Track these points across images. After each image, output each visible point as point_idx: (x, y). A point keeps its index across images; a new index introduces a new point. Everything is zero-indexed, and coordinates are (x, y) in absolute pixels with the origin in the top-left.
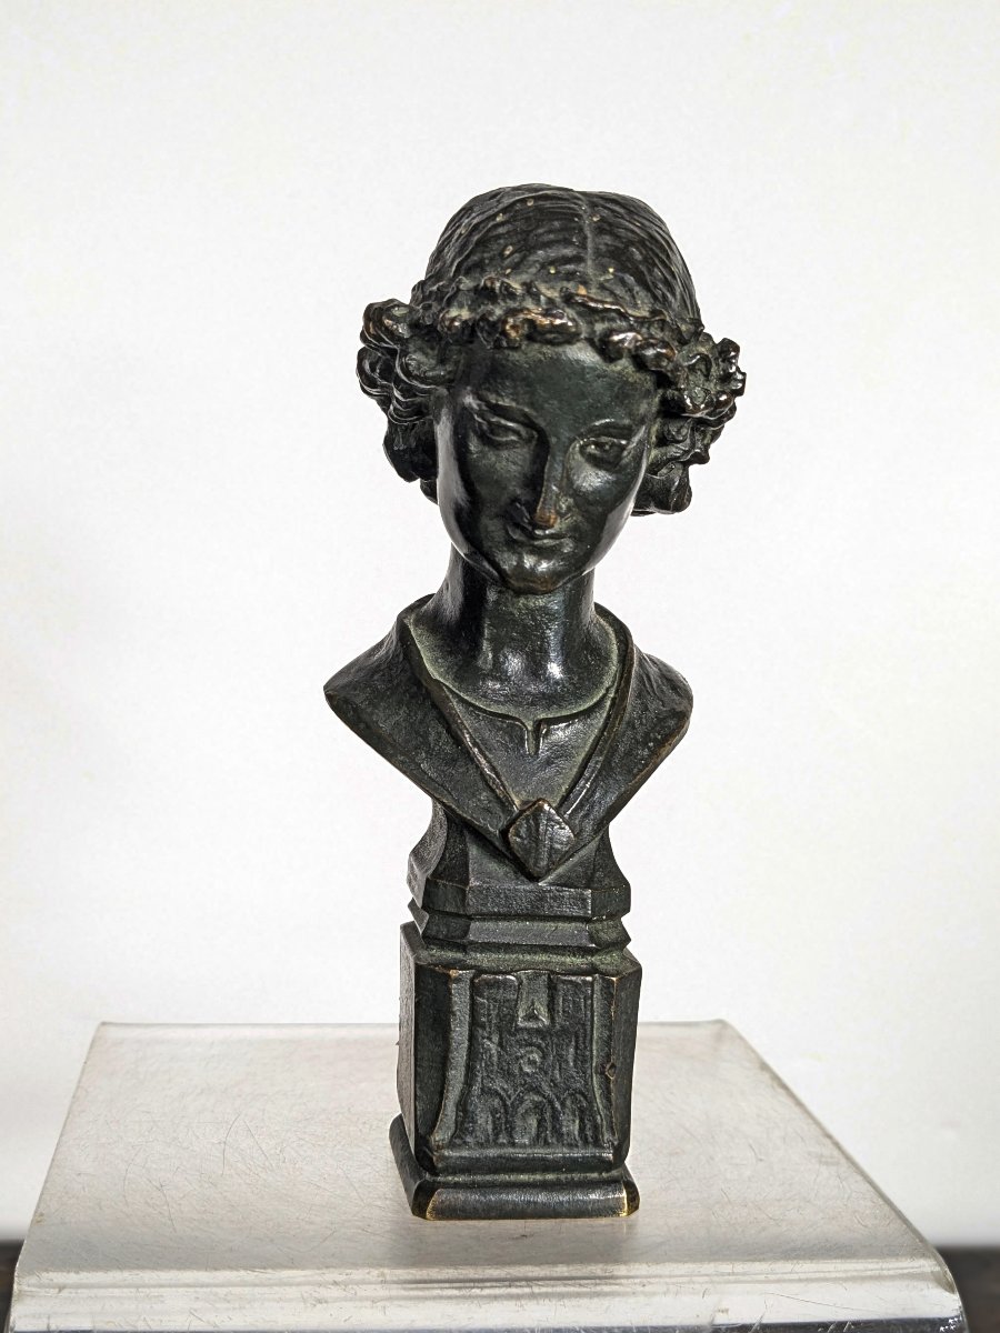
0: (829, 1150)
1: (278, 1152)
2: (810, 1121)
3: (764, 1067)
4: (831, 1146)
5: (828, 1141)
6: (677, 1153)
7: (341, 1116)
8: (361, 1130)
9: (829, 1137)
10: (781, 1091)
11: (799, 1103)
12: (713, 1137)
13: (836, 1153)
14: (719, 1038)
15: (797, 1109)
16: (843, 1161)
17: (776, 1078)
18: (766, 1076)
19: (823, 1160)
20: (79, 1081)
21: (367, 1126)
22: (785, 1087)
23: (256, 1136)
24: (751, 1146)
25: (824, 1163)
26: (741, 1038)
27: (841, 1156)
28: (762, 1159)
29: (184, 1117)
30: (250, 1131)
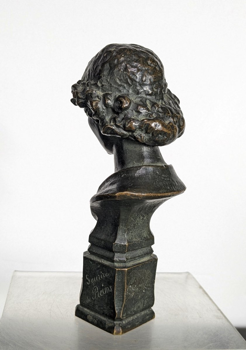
0: (220, 314)
2: (214, 305)
3: (201, 287)
4: (220, 313)
5: (219, 311)
6: (177, 315)
9: (219, 310)
10: (205, 295)
11: (211, 299)
12: (187, 310)
13: (221, 315)
14: (187, 277)
15: (210, 301)
16: (224, 318)
17: (204, 291)
18: (201, 290)
23: (59, 308)
24: (198, 313)
25: (219, 318)
26: (194, 278)
27: (223, 316)
28: (201, 317)
29: (39, 301)
30: (58, 306)
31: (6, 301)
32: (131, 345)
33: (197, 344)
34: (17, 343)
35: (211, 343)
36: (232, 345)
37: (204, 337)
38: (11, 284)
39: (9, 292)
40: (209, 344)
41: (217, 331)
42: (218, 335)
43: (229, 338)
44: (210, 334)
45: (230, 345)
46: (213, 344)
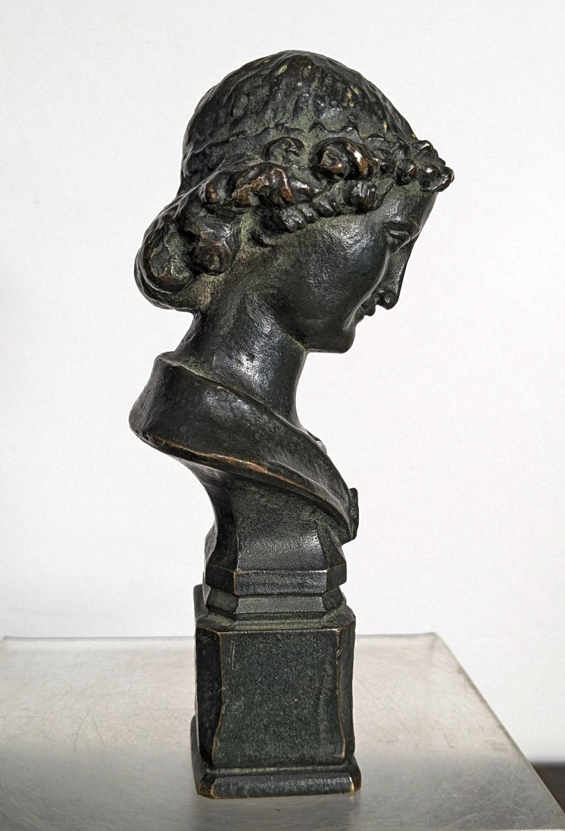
0: (501, 739)
1: (113, 741)
2: (490, 715)
3: (461, 671)
4: (502, 735)
5: (501, 732)
6: (392, 742)
7: (160, 712)
8: (173, 724)
9: (502, 727)
10: (471, 690)
11: (483, 700)
12: (419, 729)
13: (505, 740)
14: (432, 647)
15: (481, 706)
16: (510, 748)
17: (468, 680)
18: (461, 679)
19: (496, 746)
21: (178, 720)
22: (473, 687)
23: (99, 729)
24: (445, 735)
25: (497, 749)
26: (446, 647)
27: (508, 743)
28: (452, 747)
29: (52, 713)
30: (96, 724)
32: (266, 822)
33: (435, 816)
35: (471, 813)
37: (455, 798)
40: (465, 815)
41: (489, 783)
42: (491, 792)
43: (517, 799)
44: (470, 789)
45: (519, 817)
46: (475, 816)
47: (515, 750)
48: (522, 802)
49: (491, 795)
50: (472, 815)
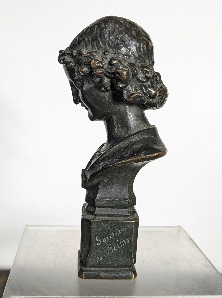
0: (208, 263)
1: (69, 262)
2: (203, 255)
3: (191, 239)
4: (208, 262)
5: (207, 261)
6: (169, 264)
9: (208, 259)
10: (195, 246)
12: (178, 259)
13: (209, 264)
14: (179, 231)
15: (199, 251)
16: (211, 266)
17: (194, 242)
18: (191, 242)
20: (21, 242)
22: (196, 245)
23: (64, 258)
24: (188, 262)
25: (207, 267)
26: (185, 231)
27: (211, 265)
28: (190, 266)
29: (46, 252)
30: (62, 256)
31: (17, 252)
32: (126, 291)
33: (187, 290)
34: (24, 289)
35: (200, 289)
36: (219, 291)
37: (193, 284)
38: (22, 236)
39: (20, 243)
40: (198, 290)
41: (205, 278)
42: (206, 282)
43: (216, 284)
44: (199, 281)
45: (217, 291)
46: (201, 290)
47: (213, 268)
48: (217, 286)
49: (206, 283)
50: (200, 290)
